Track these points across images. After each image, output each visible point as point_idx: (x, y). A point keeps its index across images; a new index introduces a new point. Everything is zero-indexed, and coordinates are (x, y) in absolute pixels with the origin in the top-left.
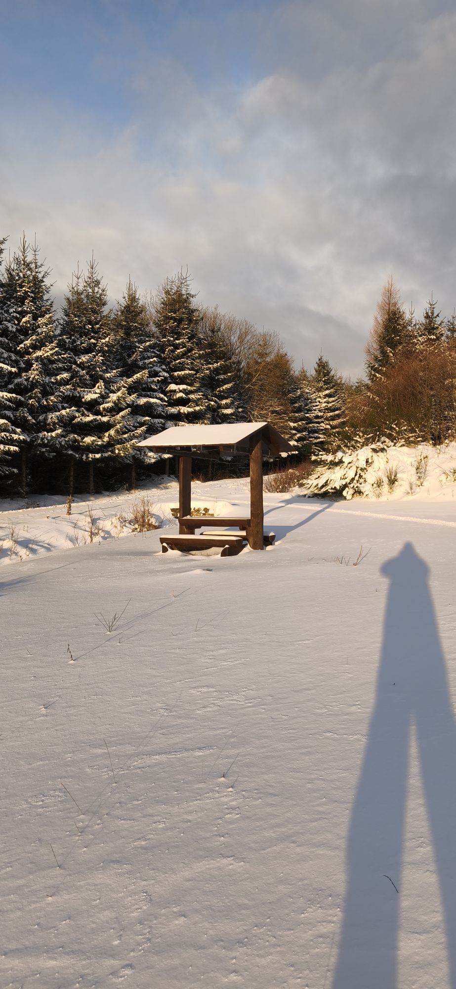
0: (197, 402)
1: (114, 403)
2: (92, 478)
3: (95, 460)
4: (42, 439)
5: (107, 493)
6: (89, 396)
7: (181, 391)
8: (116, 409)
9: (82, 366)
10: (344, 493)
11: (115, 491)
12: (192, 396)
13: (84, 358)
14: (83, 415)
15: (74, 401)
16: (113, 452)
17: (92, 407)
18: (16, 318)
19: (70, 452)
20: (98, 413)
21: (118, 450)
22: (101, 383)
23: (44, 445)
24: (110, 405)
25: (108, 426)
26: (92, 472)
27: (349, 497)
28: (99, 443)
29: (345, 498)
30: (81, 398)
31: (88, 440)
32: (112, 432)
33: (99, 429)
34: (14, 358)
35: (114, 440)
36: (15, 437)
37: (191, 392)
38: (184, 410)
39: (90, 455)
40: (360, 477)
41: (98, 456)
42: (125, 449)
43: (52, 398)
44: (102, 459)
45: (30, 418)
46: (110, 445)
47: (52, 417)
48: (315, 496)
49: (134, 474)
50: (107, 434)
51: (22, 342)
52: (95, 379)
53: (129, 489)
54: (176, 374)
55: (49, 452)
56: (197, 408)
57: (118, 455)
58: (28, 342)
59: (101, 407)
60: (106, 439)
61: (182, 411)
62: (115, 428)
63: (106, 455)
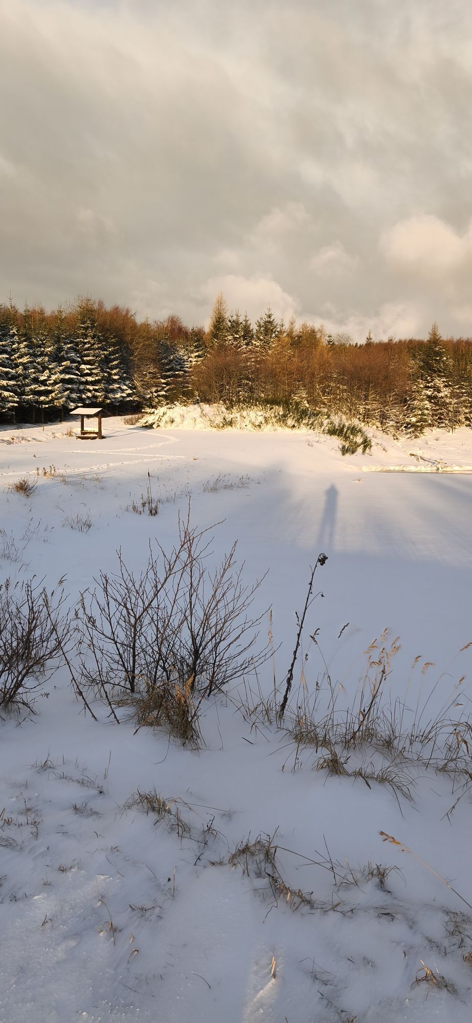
0: (97, 375)
1: (54, 380)
2: (43, 416)
3: (45, 408)
4: (24, 399)
5: (50, 423)
6: (42, 378)
7: (87, 369)
8: (55, 383)
9: (38, 363)
10: (153, 426)
11: (53, 422)
12: (93, 371)
13: (39, 360)
14: (39, 386)
15: (36, 381)
16: (54, 404)
17: (44, 383)
18: (11, 345)
19: (34, 404)
20: (46, 385)
21: (56, 403)
22: (47, 371)
23: (25, 402)
24: (52, 382)
25: (51, 392)
26: (43, 413)
27: (155, 427)
28: (47, 400)
29: (153, 428)
30: (38, 378)
31: (42, 398)
32: (53, 394)
33: (47, 393)
34: (10, 363)
35: (54, 398)
36: (15, 399)
37: (93, 369)
38: (90, 379)
39: (43, 406)
40: (161, 419)
41: (47, 406)
42: (59, 402)
43: (27, 380)
44: (49, 407)
45: (18, 390)
46: (52, 401)
47: (28, 389)
48: (143, 427)
49: (63, 413)
50: (50, 395)
51: (13, 355)
52: (45, 368)
53: (61, 421)
54: (85, 358)
55: (26, 405)
56: (97, 378)
57: (56, 405)
58: (16, 356)
59: (48, 382)
60: (50, 398)
61: (88, 380)
62: (55, 393)
63: (50, 405)
